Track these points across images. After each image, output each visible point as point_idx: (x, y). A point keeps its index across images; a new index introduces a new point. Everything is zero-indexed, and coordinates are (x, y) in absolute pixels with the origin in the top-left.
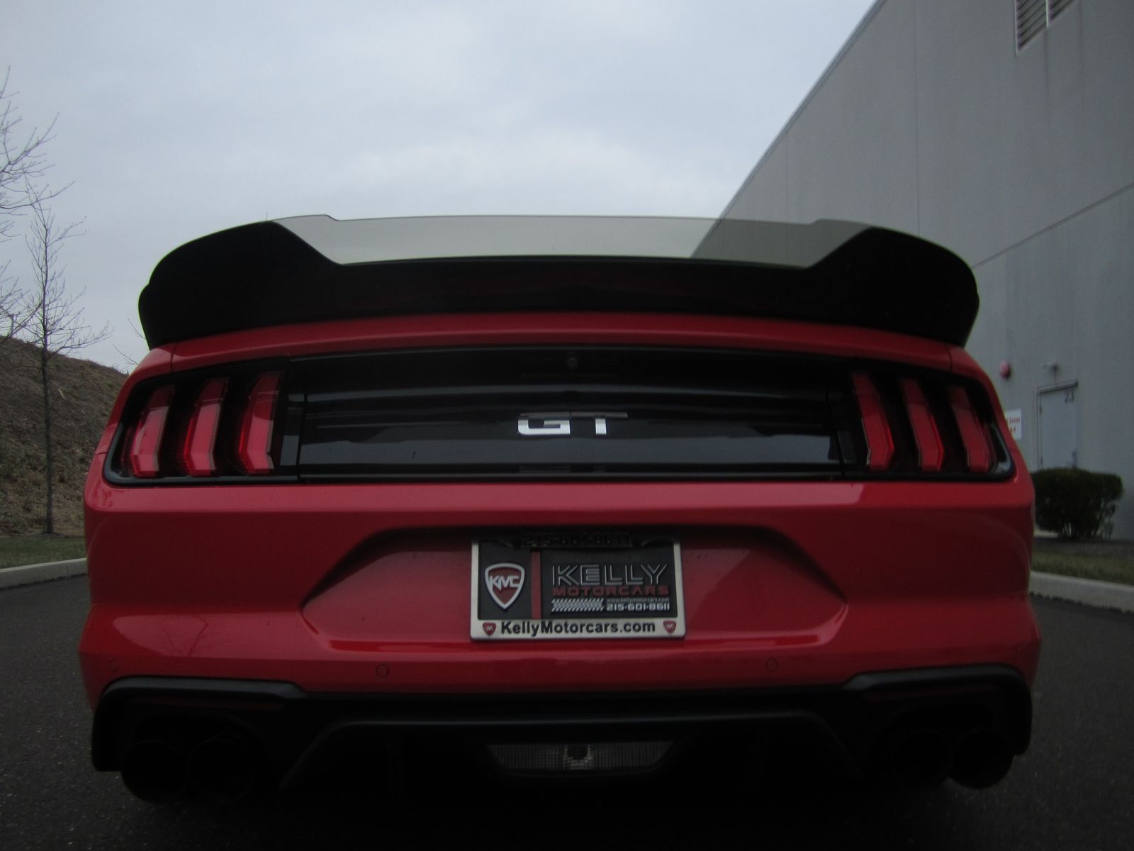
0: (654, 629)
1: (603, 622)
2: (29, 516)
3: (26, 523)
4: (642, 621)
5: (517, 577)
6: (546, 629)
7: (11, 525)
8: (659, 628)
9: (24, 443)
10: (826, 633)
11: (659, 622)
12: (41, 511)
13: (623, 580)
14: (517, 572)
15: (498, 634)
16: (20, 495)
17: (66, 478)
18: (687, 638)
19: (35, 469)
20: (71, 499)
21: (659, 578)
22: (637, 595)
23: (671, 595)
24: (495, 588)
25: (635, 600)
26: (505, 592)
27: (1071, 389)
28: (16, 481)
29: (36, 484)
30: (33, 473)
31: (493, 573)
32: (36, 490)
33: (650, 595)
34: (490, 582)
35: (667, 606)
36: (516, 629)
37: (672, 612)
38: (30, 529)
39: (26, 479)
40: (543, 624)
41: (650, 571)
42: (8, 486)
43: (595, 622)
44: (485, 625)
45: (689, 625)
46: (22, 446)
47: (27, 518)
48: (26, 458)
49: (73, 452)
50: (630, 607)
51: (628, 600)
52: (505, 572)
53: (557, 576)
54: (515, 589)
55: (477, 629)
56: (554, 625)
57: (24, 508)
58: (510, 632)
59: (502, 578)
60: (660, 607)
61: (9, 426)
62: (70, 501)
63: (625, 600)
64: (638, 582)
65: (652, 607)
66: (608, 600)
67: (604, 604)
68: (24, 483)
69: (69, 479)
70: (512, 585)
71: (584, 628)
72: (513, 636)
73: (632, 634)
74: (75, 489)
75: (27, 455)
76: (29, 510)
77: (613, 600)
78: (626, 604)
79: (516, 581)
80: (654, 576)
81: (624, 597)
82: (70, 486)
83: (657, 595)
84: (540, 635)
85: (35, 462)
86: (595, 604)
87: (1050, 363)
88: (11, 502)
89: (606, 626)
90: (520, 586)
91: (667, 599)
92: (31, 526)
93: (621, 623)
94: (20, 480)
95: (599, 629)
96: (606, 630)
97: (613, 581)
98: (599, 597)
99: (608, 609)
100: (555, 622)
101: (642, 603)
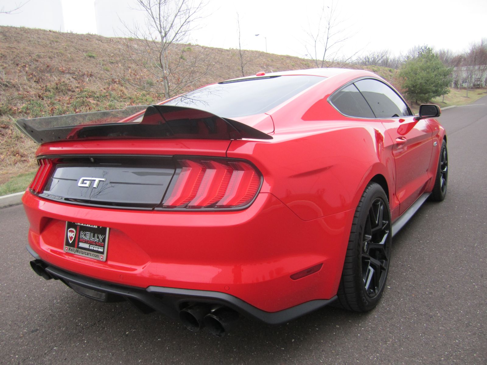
0: (98, 257)
1: (88, 252)
4: (96, 254)
5: (74, 234)
8: (100, 258)
11: (100, 255)
13: (94, 239)
14: (74, 232)
15: (68, 251)
18: (106, 262)
21: (102, 240)
24: (69, 236)
25: (96, 246)
26: (71, 238)
33: (99, 246)
34: (69, 234)
35: (102, 250)
37: (103, 253)
40: (77, 250)
41: (100, 237)
45: (107, 258)
50: (95, 249)
52: (72, 231)
53: (81, 235)
54: (73, 237)
55: (65, 248)
58: (70, 251)
59: (71, 233)
60: (100, 250)
63: (94, 246)
64: (97, 240)
66: (91, 245)
67: (89, 246)
71: (85, 253)
73: (94, 258)
83: (101, 246)
84: (76, 253)
86: (86, 246)
91: (103, 248)
93: (92, 253)
95: (88, 255)
97: (92, 239)
98: (88, 244)
99: (90, 248)
100: (79, 250)
101: (97, 248)
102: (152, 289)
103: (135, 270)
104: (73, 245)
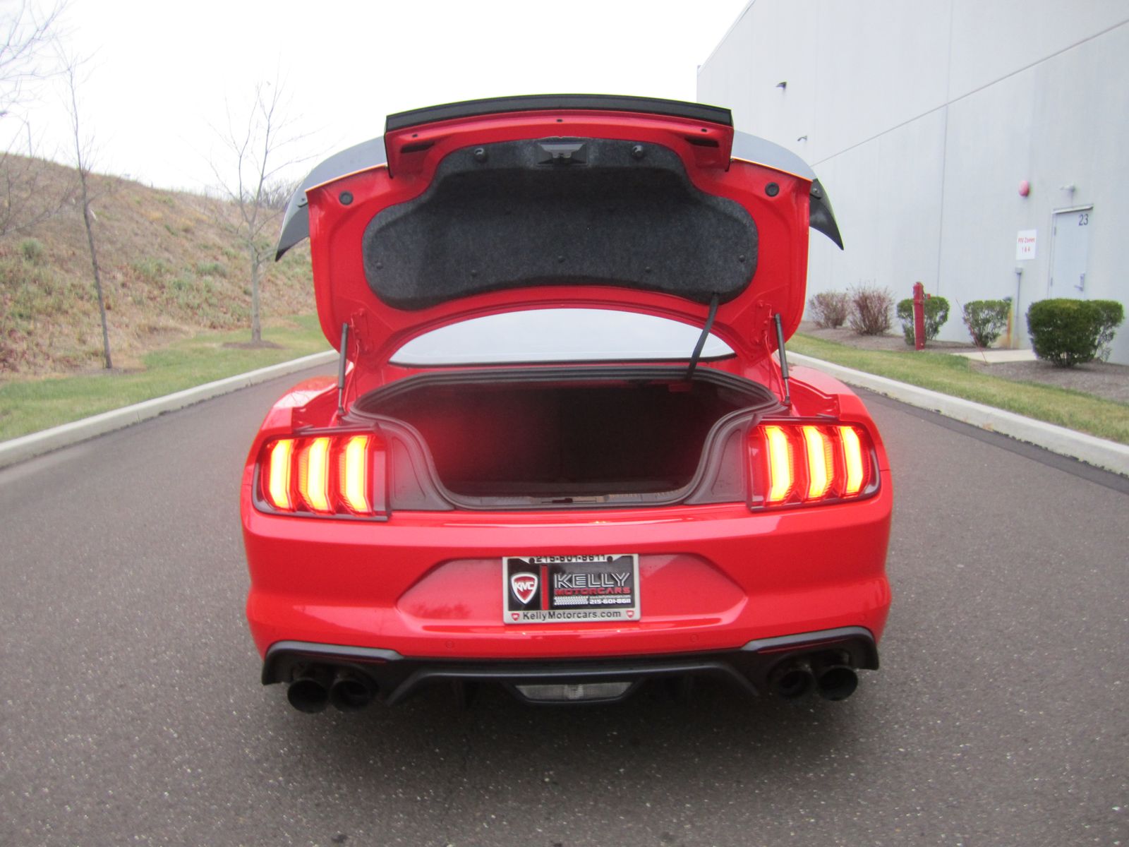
0: (620, 615)
1: (587, 611)
2: (85, 348)
3: (84, 356)
4: (612, 610)
5: (532, 583)
6: (551, 616)
7: (71, 360)
8: (624, 615)
9: (67, 271)
10: (727, 618)
11: (623, 610)
12: (96, 342)
13: (601, 584)
14: (532, 579)
15: (522, 620)
16: (72, 326)
17: (112, 306)
18: (641, 621)
19: (82, 298)
20: (120, 326)
21: (624, 582)
22: (610, 593)
23: (632, 593)
24: (519, 591)
25: (607, 596)
26: (525, 593)
27: (1085, 212)
28: (67, 312)
29: (86, 314)
30: (80, 302)
31: (518, 580)
32: (86, 320)
33: (618, 594)
34: (515, 586)
35: (629, 601)
36: (532, 617)
37: (632, 605)
38: (89, 362)
39: (75, 310)
40: (550, 613)
41: (618, 578)
42: (61, 319)
43: (582, 611)
44: (513, 614)
45: (643, 613)
46: (66, 275)
47: (84, 351)
48: (72, 289)
49: (114, 277)
50: (605, 602)
51: (603, 596)
52: (525, 579)
53: (558, 581)
54: (531, 590)
55: (508, 616)
56: (556, 614)
57: (79, 340)
58: (528, 618)
59: (523, 583)
60: (624, 601)
61: (50, 256)
62: (119, 329)
63: (601, 597)
64: (610, 584)
65: (619, 601)
66: (591, 597)
67: (588, 600)
68: (75, 314)
69: (115, 306)
70: (530, 588)
71: (576, 615)
72: (531, 621)
73: (607, 619)
74: (122, 316)
75: (73, 285)
76: (84, 342)
77: (594, 597)
78: (602, 600)
79: (532, 586)
80: (621, 580)
81: (601, 595)
82: (117, 313)
83: (623, 593)
84: (548, 620)
85: (80, 291)
86: (582, 600)
87: (1068, 186)
88: (67, 335)
89: (590, 613)
90: (534, 589)
91: (629, 596)
92: (90, 359)
93: (599, 611)
94: (70, 311)
95: (585, 616)
96: (589, 617)
97: (594, 584)
98: (585, 595)
99: (591, 603)
100: (557, 612)
101: (612, 599)
102: (755, 645)
103: (718, 620)
104: (534, 605)
